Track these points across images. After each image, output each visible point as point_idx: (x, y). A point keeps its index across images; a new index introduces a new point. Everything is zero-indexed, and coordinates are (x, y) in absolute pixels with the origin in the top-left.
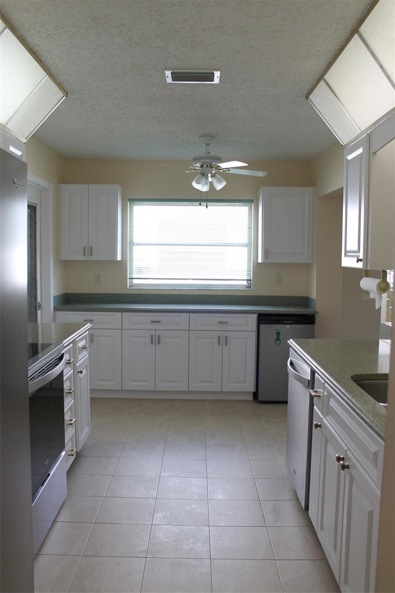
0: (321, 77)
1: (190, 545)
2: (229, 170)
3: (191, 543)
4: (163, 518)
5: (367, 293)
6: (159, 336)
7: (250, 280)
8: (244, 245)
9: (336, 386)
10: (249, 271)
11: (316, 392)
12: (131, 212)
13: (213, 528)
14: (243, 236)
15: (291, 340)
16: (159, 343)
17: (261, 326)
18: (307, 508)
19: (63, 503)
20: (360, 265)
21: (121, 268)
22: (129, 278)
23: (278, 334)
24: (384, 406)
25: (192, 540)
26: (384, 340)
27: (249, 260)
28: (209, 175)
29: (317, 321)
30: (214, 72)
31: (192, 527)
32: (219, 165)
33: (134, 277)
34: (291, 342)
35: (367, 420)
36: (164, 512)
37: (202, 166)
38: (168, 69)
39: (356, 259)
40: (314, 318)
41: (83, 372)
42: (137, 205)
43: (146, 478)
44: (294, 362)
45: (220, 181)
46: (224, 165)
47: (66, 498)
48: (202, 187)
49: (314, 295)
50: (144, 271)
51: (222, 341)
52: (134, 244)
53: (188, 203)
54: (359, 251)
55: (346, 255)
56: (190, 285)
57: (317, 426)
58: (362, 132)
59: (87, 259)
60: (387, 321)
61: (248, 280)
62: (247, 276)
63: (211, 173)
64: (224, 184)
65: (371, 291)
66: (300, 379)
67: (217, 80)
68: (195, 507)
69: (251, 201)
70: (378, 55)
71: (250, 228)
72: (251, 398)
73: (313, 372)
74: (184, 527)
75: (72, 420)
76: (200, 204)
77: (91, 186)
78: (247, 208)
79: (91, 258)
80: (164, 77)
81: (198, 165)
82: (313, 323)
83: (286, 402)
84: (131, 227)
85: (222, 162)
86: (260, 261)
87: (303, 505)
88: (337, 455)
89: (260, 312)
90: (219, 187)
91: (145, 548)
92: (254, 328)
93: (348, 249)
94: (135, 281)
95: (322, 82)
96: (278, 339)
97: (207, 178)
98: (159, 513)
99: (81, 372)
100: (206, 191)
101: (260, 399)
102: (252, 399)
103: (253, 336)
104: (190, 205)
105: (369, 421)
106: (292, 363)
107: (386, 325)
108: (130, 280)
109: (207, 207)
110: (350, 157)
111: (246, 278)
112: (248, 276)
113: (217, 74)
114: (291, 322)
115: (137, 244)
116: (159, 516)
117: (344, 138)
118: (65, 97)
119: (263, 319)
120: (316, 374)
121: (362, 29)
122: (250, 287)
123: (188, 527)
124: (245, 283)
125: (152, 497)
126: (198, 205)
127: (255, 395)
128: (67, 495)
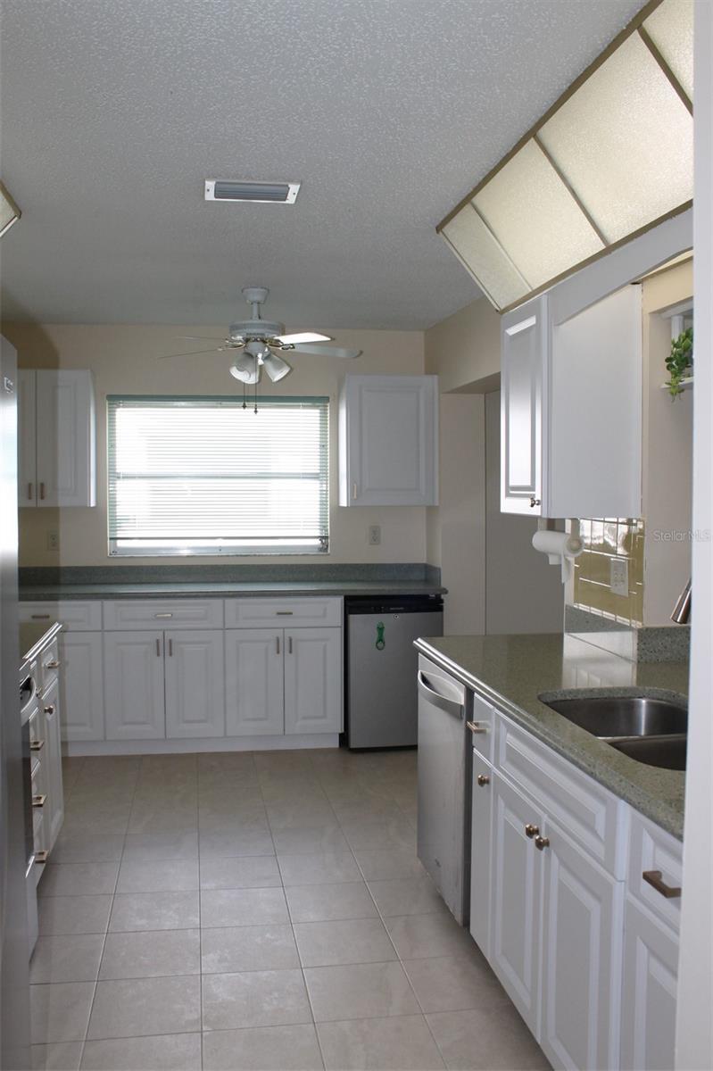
0: (468, 199)
1: (275, 1003)
2: (294, 348)
3: (276, 998)
4: (220, 961)
5: (544, 556)
6: (170, 641)
7: (326, 538)
8: (315, 477)
9: (518, 713)
10: (323, 520)
11: (477, 724)
12: (112, 420)
13: (308, 970)
14: (311, 461)
15: (419, 640)
16: (171, 654)
17: (352, 617)
18: (467, 923)
19: (34, 951)
20: (536, 511)
21: (98, 519)
22: (111, 539)
23: (381, 630)
24: (604, 740)
25: (276, 995)
26: (573, 634)
27: (323, 503)
28: (260, 356)
29: (446, 605)
30: (290, 186)
31: (273, 972)
32: (276, 338)
33: (118, 536)
34: (421, 643)
35: (584, 764)
36: (219, 952)
37: (247, 340)
38: (210, 178)
39: (529, 502)
40: (442, 601)
41: (54, 711)
42: (123, 407)
43: (176, 894)
44: (429, 679)
45: (278, 367)
46: (286, 340)
47: (37, 942)
48: (246, 377)
49: (438, 562)
50: (137, 524)
51: (285, 646)
52: (119, 478)
53: (214, 403)
54: (532, 488)
55: (508, 495)
56: (220, 549)
57: (482, 782)
58: (534, 291)
59: (35, 506)
60: (576, 601)
61: (321, 538)
62: (319, 531)
63: (263, 352)
64: (285, 371)
65: (551, 553)
66: (444, 704)
67: (291, 199)
68: (273, 938)
69: (324, 399)
70: (568, 173)
71: (323, 446)
72: (335, 744)
73: (470, 693)
74: (259, 973)
75: (41, 798)
76: (244, 407)
77: (40, 372)
78: (318, 411)
79: (42, 504)
80: (203, 190)
81: (240, 338)
82: (440, 609)
83: (414, 748)
84: (113, 446)
85: (283, 333)
86: (344, 502)
87: (459, 917)
88: (528, 826)
89: (348, 594)
90: (277, 375)
91: (196, 1016)
92: (339, 620)
93: (512, 483)
94: (120, 544)
95: (468, 208)
96: (381, 639)
97: (256, 361)
98: (209, 953)
99: (50, 711)
100: (254, 383)
101: (353, 745)
102: (337, 745)
103: (338, 635)
104: (216, 407)
105: (587, 766)
106: (424, 680)
107: (575, 609)
108: (112, 541)
109: (256, 412)
110: (512, 331)
111: (319, 535)
112: (321, 530)
113: (294, 189)
114: (402, 608)
115: (123, 478)
116: (210, 959)
117: (500, 299)
118: (16, 218)
119: (354, 605)
120: (476, 694)
121: (544, 132)
122: (326, 549)
123: (265, 974)
124: (317, 542)
125: (192, 927)
126: (239, 407)
127: (344, 739)
128: (40, 936)
